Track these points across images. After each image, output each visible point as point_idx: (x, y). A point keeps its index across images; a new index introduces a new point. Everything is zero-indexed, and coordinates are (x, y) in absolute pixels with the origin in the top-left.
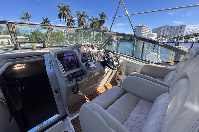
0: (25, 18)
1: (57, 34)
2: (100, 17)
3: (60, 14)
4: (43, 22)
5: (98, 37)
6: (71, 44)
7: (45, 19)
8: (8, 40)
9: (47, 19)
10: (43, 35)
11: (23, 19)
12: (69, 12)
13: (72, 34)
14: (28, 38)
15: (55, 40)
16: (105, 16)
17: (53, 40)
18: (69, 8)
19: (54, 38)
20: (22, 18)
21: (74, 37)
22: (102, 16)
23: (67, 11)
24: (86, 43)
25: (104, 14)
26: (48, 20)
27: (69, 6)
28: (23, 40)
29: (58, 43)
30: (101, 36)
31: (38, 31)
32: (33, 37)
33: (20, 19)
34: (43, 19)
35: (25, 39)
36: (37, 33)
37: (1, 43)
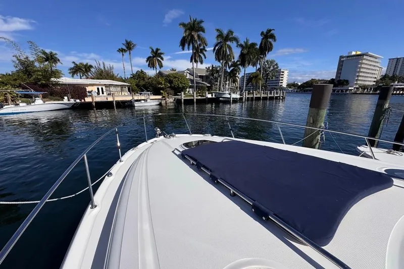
0: (124, 50)
1: (175, 77)
2: (263, 39)
3: (184, 38)
4: (152, 56)
5: (254, 81)
6: (200, 96)
7: (155, 50)
8: (98, 89)
9: (157, 50)
10: (150, 78)
11: (122, 51)
12: (201, 33)
13: (200, 77)
14: (126, 84)
15: (170, 87)
16: (273, 37)
17: (168, 89)
18: (203, 25)
19: (169, 85)
20: (120, 49)
21: (204, 83)
22: (268, 36)
23: (198, 31)
24: (230, 94)
25: (271, 32)
26: (159, 52)
27: (201, 22)
28: (119, 89)
29: (176, 94)
30: (260, 79)
31: (142, 71)
32: (134, 82)
33: (118, 51)
34: (151, 50)
35: (122, 86)
36: (140, 76)
37: (88, 94)
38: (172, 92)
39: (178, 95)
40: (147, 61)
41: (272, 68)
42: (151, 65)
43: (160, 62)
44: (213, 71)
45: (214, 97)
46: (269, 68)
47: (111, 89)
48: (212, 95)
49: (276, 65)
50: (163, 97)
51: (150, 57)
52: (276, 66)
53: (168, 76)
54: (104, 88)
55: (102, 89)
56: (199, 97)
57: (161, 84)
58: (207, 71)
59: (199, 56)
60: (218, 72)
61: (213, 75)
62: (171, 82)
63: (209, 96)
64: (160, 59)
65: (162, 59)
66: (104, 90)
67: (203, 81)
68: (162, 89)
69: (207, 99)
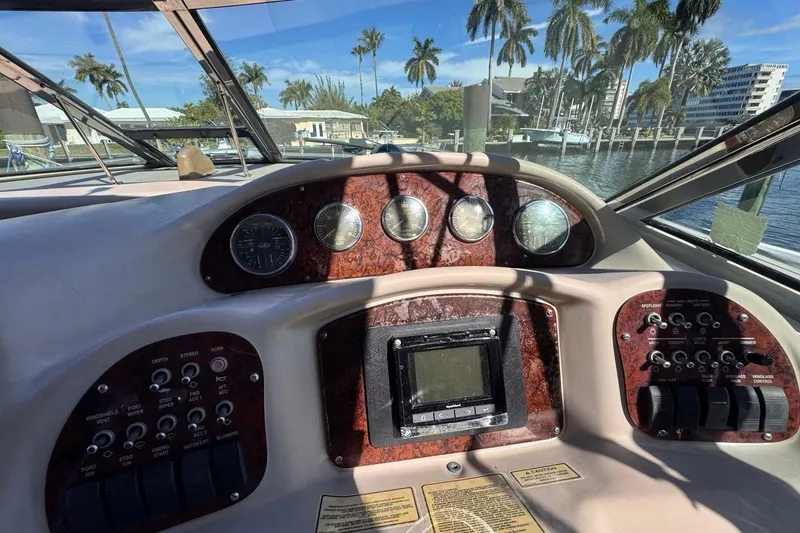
0: (363, 49)
1: (449, 100)
3: (475, 9)
4: (416, 57)
6: (497, 139)
7: (423, 44)
8: (314, 126)
9: (428, 42)
10: (403, 104)
11: (359, 53)
13: (511, 97)
14: (360, 117)
15: (436, 121)
17: (431, 125)
19: (435, 116)
20: (356, 49)
21: (515, 110)
24: (561, 134)
26: (431, 46)
28: (348, 126)
29: (445, 136)
30: (662, 97)
31: (393, 90)
32: (376, 113)
33: (353, 53)
34: (415, 45)
35: (353, 122)
36: (388, 100)
37: (297, 135)
38: (438, 130)
39: (449, 137)
40: (406, 70)
41: (708, 64)
42: (414, 76)
43: (432, 68)
44: (540, 81)
45: (528, 140)
46: (699, 63)
47: (334, 127)
48: (525, 138)
49: (724, 53)
50: (420, 141)
51: (413, 60)
52: (721, 59)
53: (436, 97)
54: (323, 124)
55: (321, 127)
56: (495, 142)
57: (420, 115)
58: (526, 84)
59: (519, 47)
60: (550, 82)
61: (537, 90)
62: (438, 110)
63: (518, 139)
64: (431, 62)
65: (436, 61)
66: (324, 129)
67: (513, 106)
68: (420, 125)
69: (510, 147)
